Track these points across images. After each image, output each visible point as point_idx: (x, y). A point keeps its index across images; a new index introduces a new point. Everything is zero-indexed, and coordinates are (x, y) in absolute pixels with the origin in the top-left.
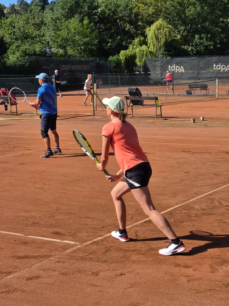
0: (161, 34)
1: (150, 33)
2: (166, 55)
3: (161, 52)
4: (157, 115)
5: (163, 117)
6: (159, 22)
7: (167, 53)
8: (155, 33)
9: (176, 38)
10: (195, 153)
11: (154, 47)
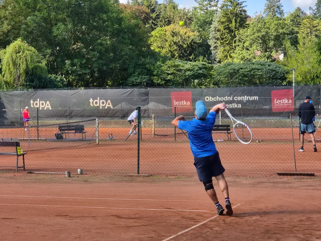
0: (20, 58)
1: (6, 57)
2: (27, 86)
3: (20, 82)
4: (18, 167)
5: (26, 170)
6: (18, 43)
7: (28, 83)
8: (12, 57)
9: (40, 64)
10: (75, 217)
11: (11, 76)
